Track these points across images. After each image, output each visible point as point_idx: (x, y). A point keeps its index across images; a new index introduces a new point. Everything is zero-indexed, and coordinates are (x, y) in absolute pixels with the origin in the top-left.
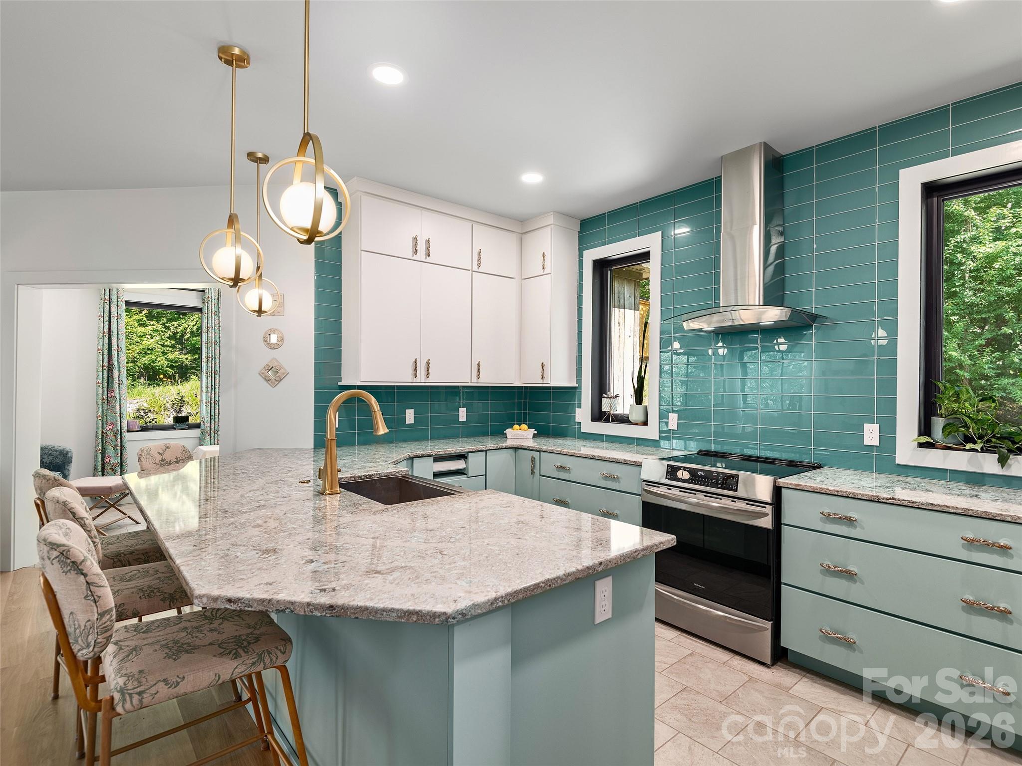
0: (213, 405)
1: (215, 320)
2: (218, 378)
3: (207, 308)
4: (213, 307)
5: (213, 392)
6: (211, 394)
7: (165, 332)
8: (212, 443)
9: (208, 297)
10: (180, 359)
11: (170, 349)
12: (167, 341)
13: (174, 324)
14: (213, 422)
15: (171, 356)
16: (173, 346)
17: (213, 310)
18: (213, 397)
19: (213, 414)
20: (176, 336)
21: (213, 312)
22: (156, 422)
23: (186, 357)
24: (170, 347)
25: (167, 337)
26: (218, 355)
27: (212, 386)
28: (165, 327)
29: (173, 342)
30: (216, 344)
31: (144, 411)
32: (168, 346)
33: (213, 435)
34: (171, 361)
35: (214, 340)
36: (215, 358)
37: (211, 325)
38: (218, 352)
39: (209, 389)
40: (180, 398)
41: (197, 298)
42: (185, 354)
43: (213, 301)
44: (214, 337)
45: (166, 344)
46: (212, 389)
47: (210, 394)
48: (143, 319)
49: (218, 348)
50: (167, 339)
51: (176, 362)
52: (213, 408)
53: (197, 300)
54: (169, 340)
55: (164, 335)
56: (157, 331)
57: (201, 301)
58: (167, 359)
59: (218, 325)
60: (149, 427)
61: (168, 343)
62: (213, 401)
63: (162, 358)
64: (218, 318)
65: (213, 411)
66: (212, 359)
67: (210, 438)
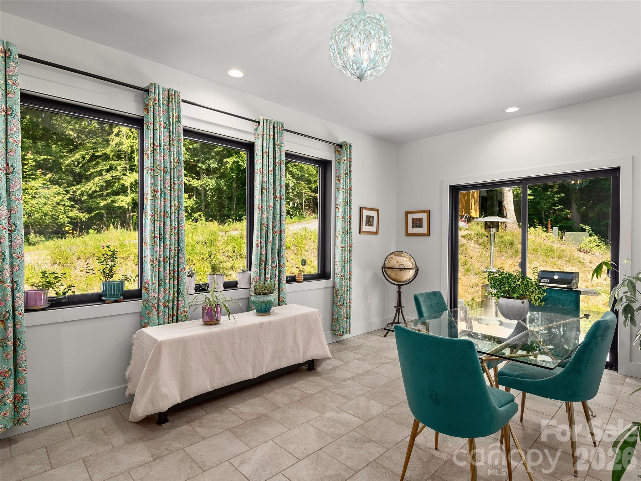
0: (162, 265)
1: (164, 136)
2: (169, 223)
3: (152, 116)
4: (161, 115)
5: (162, 245)
6: (160, 248)
7: (66, 194)
8: (161, 321)
9: (155, 99)
10: (79, 217)
11: (70, 209)
12: (67, 202)
13: (73, 189)
14: (162, 290)
15: (71, 214)
16: (72, 206)
17: (162, 119)
18: (162, 253)
19: (162, 277)
20: (74, 198)
21: (162, 123)
22: (73, 292)
23: (84, 215)
24: (70, 207)
25: (68, 199)
26: (169, 188)
27: (160, 235)
28: (66, 191)
29: (72, 203)
30: (165, 173)
31: (54, 276)
32: (68, 206)
33: (161, 309)
34: (71, 218)
35: (163, 165)
36: (165, 194)
37: (158, 141)
38: (169, 184)
39: (157, 240)
40: (110, 253)
41: (135, 102)
42: (83, 213)
43: (161, 106)
44: (162, 161)
45: (66, 204)
46: (160, 240)
47: (158, 247)
48: (47, 183)
49: (168, 178)
50: (67, 200)
51: (75, 219)
52: (162, 269)
53: (136, 103)
54: (69, 202)
55: (65, 197)
56: (59, 193)
57: (142, 107)
58: (67, 217)
59: (168, 144)
60: (63, 300)
61: (68, 203)
62: (162, 259)
63: (63, 215)
64: (167, 133)
65: (162, 273)
66: (161, 195)
67: (158, 314)
